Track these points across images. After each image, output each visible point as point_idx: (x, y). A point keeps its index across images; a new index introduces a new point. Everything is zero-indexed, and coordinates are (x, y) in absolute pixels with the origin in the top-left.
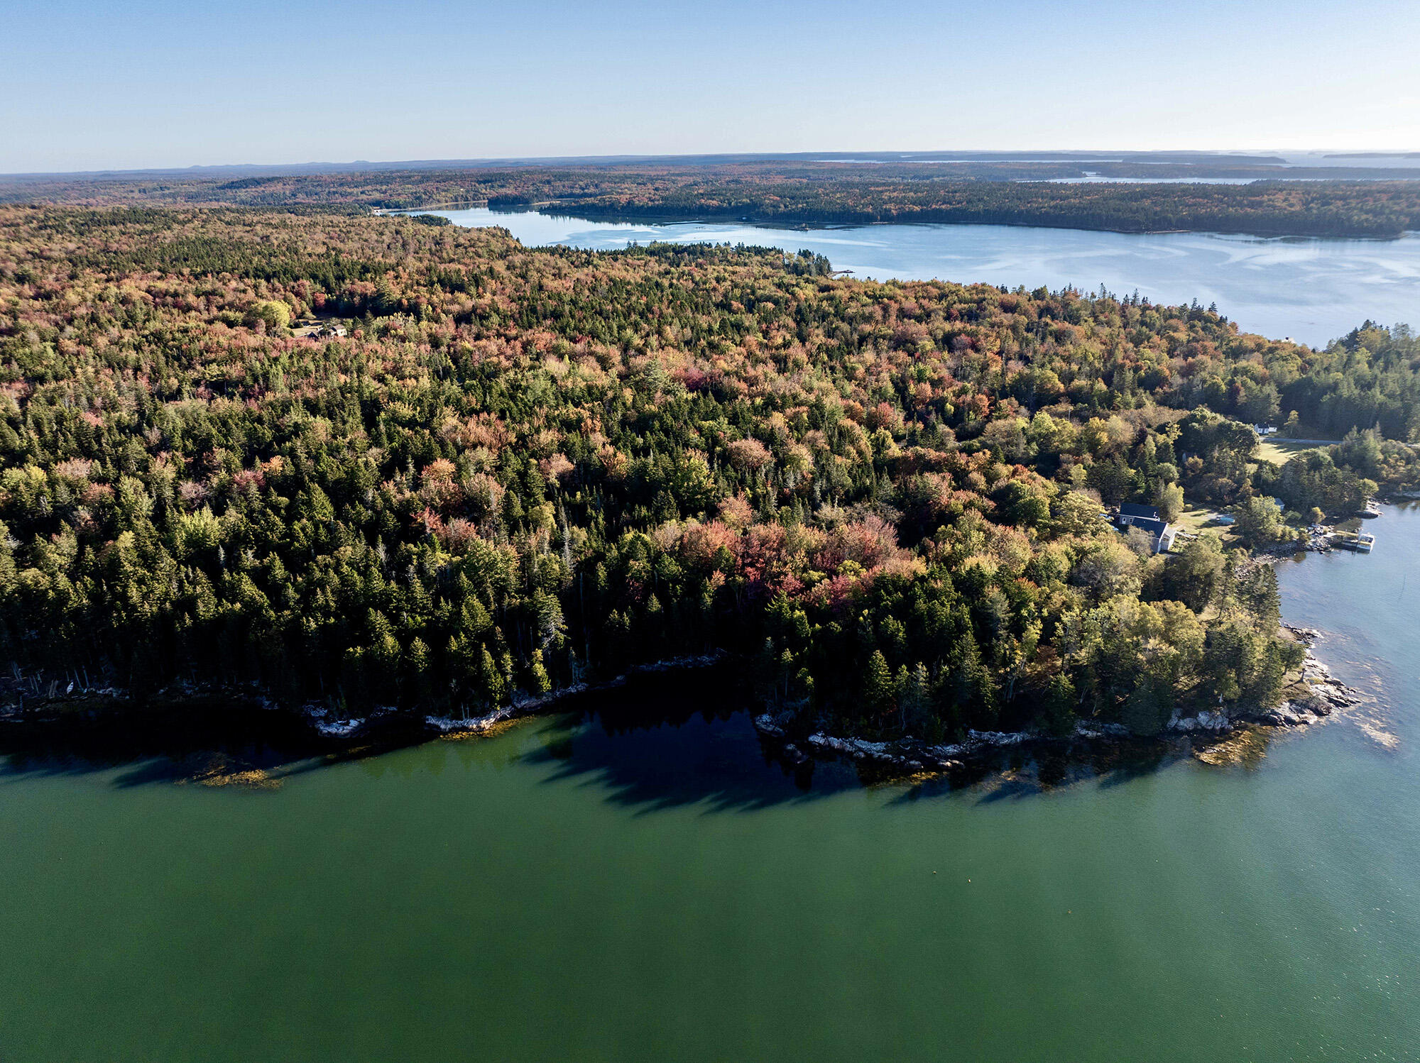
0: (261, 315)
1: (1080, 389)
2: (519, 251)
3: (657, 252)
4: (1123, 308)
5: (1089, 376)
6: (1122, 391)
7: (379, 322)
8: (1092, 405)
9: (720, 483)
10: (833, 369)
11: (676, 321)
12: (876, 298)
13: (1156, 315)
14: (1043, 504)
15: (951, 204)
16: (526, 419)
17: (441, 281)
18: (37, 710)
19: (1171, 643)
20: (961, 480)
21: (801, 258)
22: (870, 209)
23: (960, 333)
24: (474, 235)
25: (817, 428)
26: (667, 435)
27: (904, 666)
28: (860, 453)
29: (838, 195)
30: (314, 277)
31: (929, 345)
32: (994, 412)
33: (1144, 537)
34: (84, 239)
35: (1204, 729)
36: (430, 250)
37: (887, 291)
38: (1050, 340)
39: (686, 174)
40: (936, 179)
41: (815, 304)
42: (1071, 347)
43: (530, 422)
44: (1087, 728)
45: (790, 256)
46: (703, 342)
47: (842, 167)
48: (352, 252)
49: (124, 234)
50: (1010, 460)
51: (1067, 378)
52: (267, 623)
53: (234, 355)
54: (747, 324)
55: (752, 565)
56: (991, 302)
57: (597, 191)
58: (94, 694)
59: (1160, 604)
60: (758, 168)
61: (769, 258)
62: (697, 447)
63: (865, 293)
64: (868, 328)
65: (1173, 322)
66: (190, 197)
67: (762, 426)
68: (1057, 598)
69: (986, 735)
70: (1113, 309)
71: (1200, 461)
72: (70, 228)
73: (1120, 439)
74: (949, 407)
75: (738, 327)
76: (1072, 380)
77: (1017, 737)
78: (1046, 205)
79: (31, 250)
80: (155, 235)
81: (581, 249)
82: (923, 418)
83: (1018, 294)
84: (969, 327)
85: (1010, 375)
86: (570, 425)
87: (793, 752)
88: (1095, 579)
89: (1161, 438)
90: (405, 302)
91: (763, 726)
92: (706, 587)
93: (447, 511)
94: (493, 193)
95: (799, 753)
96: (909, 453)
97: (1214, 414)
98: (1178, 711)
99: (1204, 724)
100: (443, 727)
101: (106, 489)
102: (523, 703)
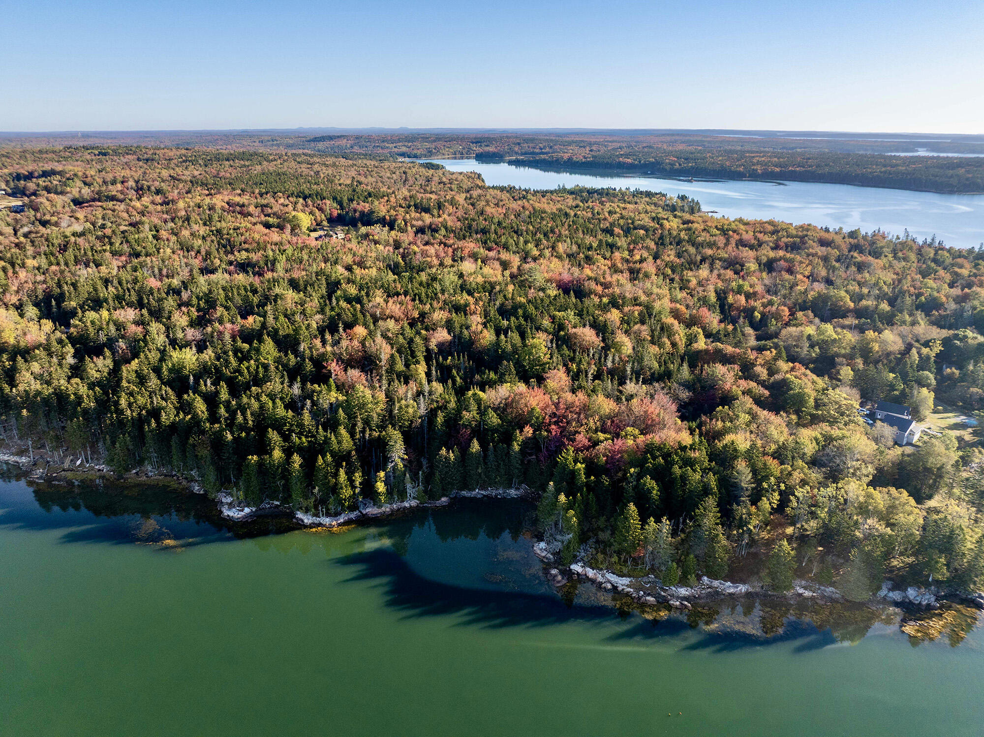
0: (289, 221)
1: (867, 308)
2: (480, 188)
3: (575, 192)
4: (920, 249)
5: (878, 298)
6: (901, 312)
7: (363, 230)
8: (873, 321)
9: (555, 359)
10: (672, 280)
11: (568, 240)
12: (724, 231)
13: (946, 254)
14: (809, 396)
15: (804, 167)
16: (430, 301)
17: (416, 206)
18: (54, 475)
19: (888, 525)
20: (747, 371)
21: (679, 201)
22: (741, 169)
23: (780, 259)
24: (454, 177)
25: (643, 323)
26: (526, 320)
27: (652, 518)
28: (674, 345)
29: (720, 158)
30: (335, 199)
31: (753, 266)
32: (792, 320)
33: (888, 431)
34: (207, 169)
35: (911, 602)
36: (421, 185)
37: (733, 226)
38: (853, 269)
39: (616, 142)
40: (798, 150)
41: (675, 233)
42: (867, 275)
43: (431, 304)
44: (805, 588)
45: (671, 199)
46: (582, 255)
47: (731, 139)
48: (369, 183)
49: (231, 166)
50: (792, 358)
51: (857, 298)
52: (203, 432)
53: (260, 246)
54: (619, 244)
55: (556, 423)
56: (812, 238)
57: (551, 151)
58: (93, 468)
59: (885, 490)
60: (668, 138)
61: (655, 199)
62: (546, 331)
63: (716, 227)
64: (709, 252)
65: (959, 260)
66: (289, 146)
67: (601, 318)
68: (797, 476)
69: (716, 583)
70: (911, 249)
71: (957, 372)
72: (200, 162)
73: (891, 348)
74: (757, 314)
75: (612, 247)
76: (861, 300)
77: (742, 588)
78: (878, 170)
79: (172, 174)
80: (250, 168)
81: (523, 188)
82: (734, 321)
83: (836, 233)
84: (788, 255)
85: (812, 293)
86: (459, 309)
87: (556, 576)
88: (835, 463)
89: (925, 351)
90: (388, 218)
91: (539, 552)
92: (516, 437)
93: (349, 363)
94: (479, 150)
95: (559, 578)
96: (710, 348)
97: (975, 335)
98: (890, 584)
99: (911, 598)
100: (306, 521)
101: (140, 329)
102: (367, 510)
